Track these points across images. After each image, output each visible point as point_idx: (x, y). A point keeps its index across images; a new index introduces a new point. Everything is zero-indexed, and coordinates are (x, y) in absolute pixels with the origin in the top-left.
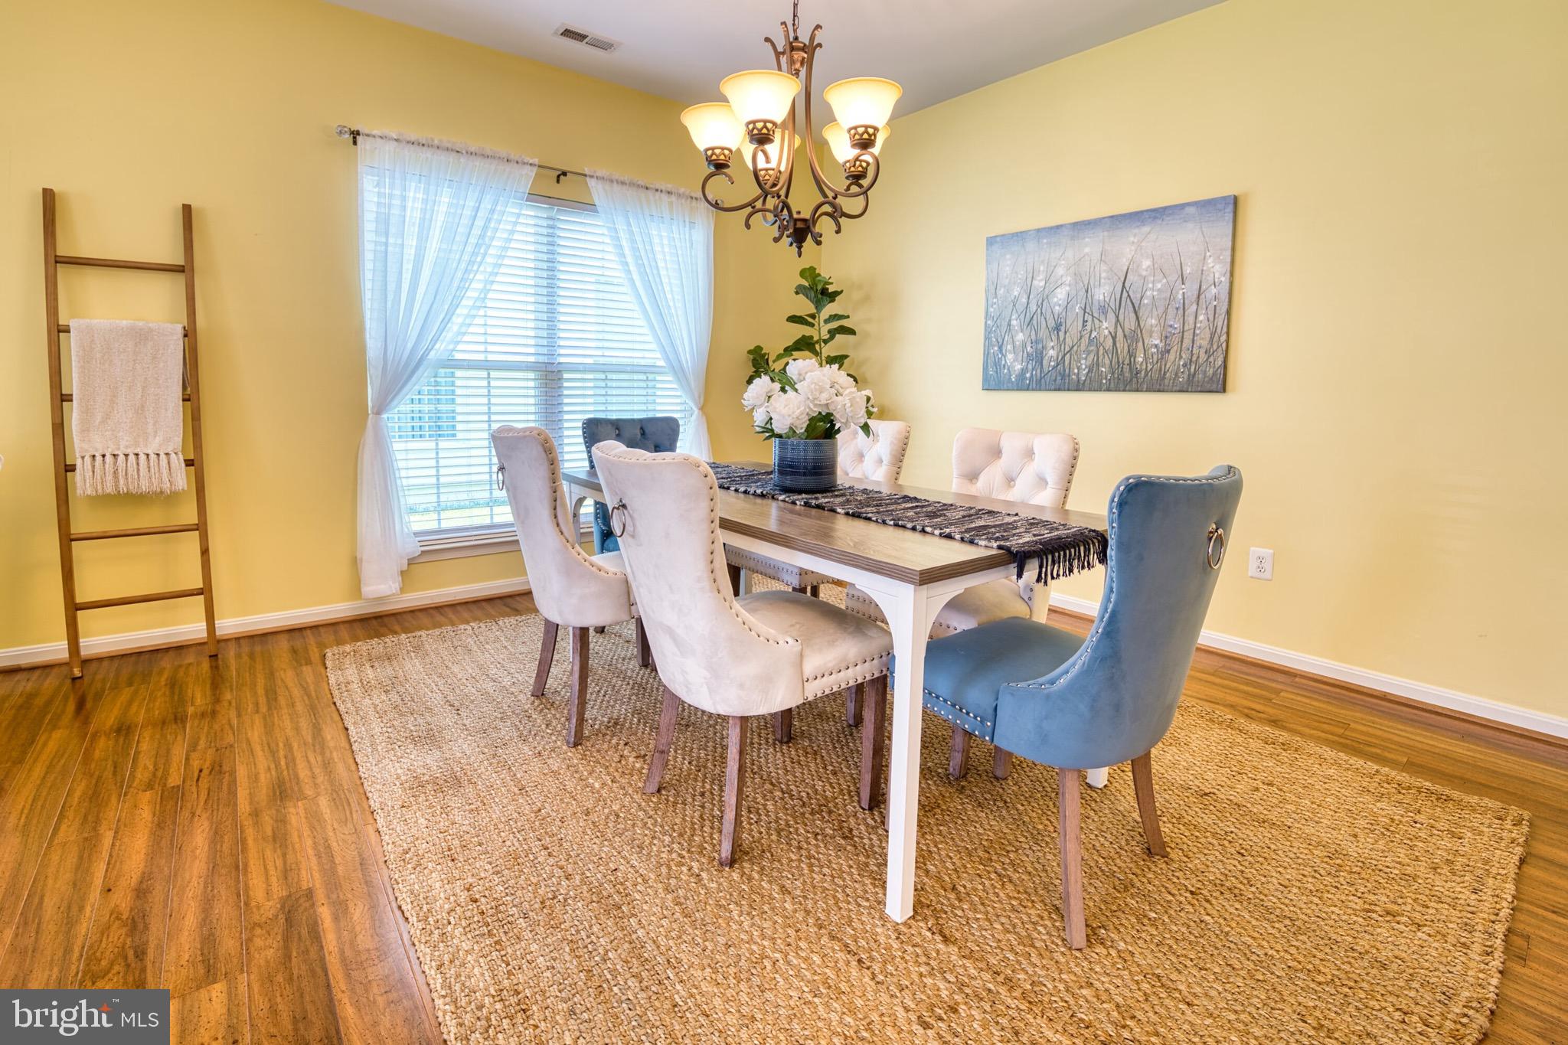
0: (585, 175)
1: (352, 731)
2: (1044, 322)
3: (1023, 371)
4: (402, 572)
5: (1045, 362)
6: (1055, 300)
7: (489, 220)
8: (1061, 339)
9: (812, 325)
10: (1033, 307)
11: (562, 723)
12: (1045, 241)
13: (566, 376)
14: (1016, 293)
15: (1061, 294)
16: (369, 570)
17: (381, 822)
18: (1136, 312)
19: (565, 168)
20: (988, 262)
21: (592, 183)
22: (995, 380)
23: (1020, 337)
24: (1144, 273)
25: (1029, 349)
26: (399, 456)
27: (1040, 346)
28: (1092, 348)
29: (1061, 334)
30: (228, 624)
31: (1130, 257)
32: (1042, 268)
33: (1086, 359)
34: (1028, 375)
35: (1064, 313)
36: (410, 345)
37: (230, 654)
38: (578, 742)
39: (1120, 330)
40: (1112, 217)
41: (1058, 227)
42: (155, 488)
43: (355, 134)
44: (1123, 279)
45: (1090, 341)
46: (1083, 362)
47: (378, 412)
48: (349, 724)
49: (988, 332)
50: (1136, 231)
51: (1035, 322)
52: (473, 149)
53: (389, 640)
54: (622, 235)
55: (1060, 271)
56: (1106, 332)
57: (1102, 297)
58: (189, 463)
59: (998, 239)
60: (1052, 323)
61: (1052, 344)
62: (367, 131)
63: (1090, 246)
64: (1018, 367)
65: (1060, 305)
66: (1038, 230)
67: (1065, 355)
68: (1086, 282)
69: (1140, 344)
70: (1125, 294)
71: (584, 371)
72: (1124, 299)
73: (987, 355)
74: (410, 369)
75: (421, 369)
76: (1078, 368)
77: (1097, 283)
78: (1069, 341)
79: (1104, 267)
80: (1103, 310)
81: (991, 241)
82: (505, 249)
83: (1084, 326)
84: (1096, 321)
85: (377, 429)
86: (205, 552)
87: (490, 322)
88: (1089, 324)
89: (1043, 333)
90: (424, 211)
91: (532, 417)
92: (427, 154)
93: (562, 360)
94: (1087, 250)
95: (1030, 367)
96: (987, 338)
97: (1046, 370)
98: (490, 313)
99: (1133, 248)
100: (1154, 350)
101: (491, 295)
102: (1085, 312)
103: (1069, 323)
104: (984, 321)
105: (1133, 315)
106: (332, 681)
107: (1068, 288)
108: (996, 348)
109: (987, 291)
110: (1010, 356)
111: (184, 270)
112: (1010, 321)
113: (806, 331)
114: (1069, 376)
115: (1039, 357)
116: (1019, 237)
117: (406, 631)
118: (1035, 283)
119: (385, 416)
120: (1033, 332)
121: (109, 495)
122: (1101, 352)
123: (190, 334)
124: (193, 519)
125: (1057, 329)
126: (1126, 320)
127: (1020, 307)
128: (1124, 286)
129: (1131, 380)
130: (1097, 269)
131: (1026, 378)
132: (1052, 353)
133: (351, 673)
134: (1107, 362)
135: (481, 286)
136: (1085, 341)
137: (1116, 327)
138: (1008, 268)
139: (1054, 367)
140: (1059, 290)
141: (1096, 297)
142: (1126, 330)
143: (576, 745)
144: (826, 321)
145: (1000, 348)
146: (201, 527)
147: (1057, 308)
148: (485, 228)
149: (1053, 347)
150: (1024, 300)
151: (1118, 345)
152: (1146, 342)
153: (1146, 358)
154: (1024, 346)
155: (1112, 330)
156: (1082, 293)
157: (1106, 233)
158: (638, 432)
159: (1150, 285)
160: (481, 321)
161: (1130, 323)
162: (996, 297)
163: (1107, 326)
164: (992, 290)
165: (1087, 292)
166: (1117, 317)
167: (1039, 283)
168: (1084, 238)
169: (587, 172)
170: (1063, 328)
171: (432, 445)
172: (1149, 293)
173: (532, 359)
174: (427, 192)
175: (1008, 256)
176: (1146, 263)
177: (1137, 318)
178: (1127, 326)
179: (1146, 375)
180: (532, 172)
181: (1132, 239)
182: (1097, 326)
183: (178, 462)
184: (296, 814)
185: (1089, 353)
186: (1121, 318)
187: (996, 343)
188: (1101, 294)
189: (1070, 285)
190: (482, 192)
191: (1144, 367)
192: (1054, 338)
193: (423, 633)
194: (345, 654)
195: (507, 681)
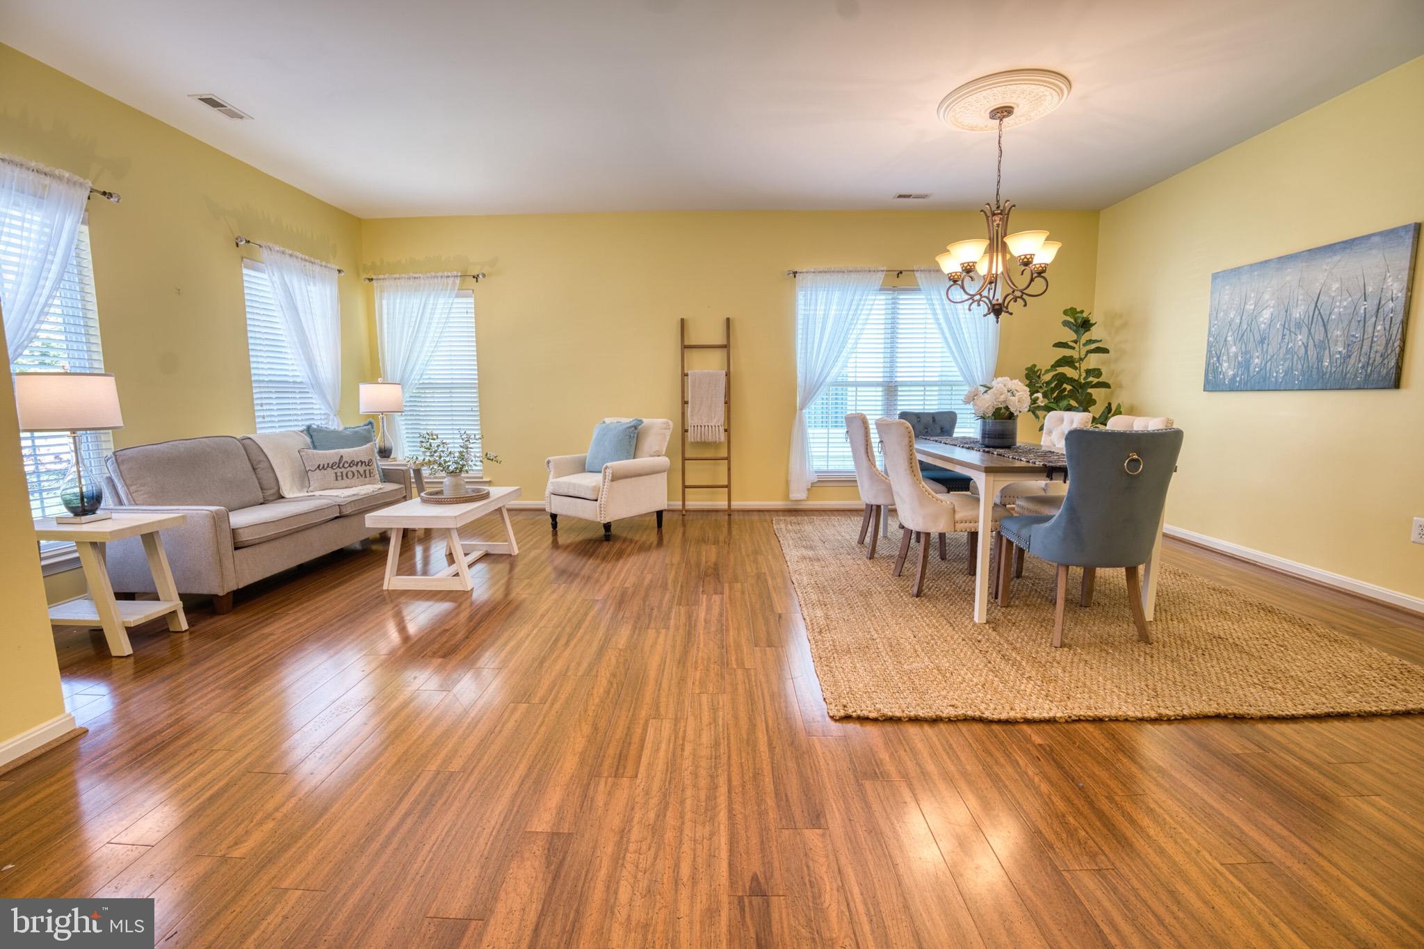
0: (914, 271)
1: (781, 542)
2: (1252, 336)
3: (1234, 376)
4: (808, 490)
5: (1251, 369)
6: (1262, 319)
7: (858, 305)
8: (1265, 350)
9: (1074, 348)
10: (1244, 326)
11: (866, 551)
12: (1256, 273)
13: (899, 389)
14: (1232, 316)
15: (1266, 315)
16: (793, 486)
17: (789, 564)
18: (1324, 326)
19: (900, 269)
20: (1212, 293)
21: (918, 274)
22: (1213, 383)
23: (1234, 349)
24: (1333, 294)
25: (1240, 358)
26: (811, 436)
27: (1248, 356)
28: (1288, 356)
29: (1265, 346)
30: (736, 504)
31: (1323, 281)
32: (1252, 295)
33: (1283, 365)
34: (1238, 379)
35: (1268, 330)
36: (817, 375)
37: (735, 517)
38: (871, 557)
39: (1311, 341)
40: (1310, 250)
41: (1266, 262)
42: (714, 440)
43: (795, 273)
44: (1315, 300)
45: (1288, 351)
46: (1281, 367)
47: (801, 409)
48: (780, 539)
49: (1210, 345)
50: (1329, 260)
51: (1245, 337)
52: (851, 269)
53: (799, 518)
54: (935, 302)
55: (1266, 296)
56: (1300, 343)
57: (1298, 315)
58: (726, 430)
59: (1221, 274)
60: (1258, 338)
61: (1257, 354)
62: (800, 271)
63: (1291, 276)
64: (1231, 373)
65: (1265, 324)
66: (1251, 265)
67: (1267, 362)
68: (1286, 304)
69: (1327, 352)
70: (1317, 312)
71: (910, 386)
72: (1315, 316)
73: (1208, 364)
74: (818, 385)
75: (822, 387)
76: (1277, 372)
77: (1295, 304)
78: (1270, 350)
79: (1301, 291)
80: (1299, 326)
81: (1215, 276)
82: (867, 319)
83: (1283, 339)
84: (1293, 335)
85: (801, 418)
86: (729, 469)
87: (858, 360)
88: (1287, 337)
89: (1251, 345)
90: (825, 310)
91: (880, 412)
92: (828, 276)
93: (898, 379)
94: (1288, 278)
95: (1240, 373)
96: (1209, 351)
97: (1252, 375)
98: (859, 355)
99: (1326, 274)
100: (1338, 356)
101: (859, 346)
102: (1284, 327)
103: (1271, 337)
104: (1207, 338)
105: (1322, 329)
106: (775, 527)
107: (1272, 310)
108: (1215, 359)
109: (1210, 315)
110: (1225, 365)
111: (726, 347)
112: (1226, 337)
113: (1067, 352)
114: (1269, 378)
115: (1246, 365)
116: (1236, 271)
117: (807, 515)
118: (1247, 307)
119: (804, 411)
120: (1243, 345)
121: (698, 442)
122: (1295, 360)
123: (728, 374)
124: (726, 455)
125: (1262, 342)
126: (1317, 332)
127: (1234, 327)
128: (1316, 306)
129: (1318, 380)
130: (1296, 293)
131: (1236, 381)
132: (1257, 361)
133: (783, 526)
134: (1300, 367)
135: (853, 341)
136: (1283, 350)
137: (1308, 339)
138: (1226, 297)
139: (1258, 372)
140: (1265, 312)
141: (1294, 315)
142: (1317, 341)
143: (870, 559)
144: (1084, 345)
145: (1218, 358)
146: (728, 459)
147: (1263, 326)
148: (856, 310)
149: (1258, 357)
150: (1238, 321)
151: (1309, 353)
152: (1332, 349)
153: (1331, 363)
154: (1236, 356)
155: (1305, 341)
156: (1283, 313)
157: (1304, 264)
158: (931, 420)
159: (1338, 304)
160: (853, 360)
161: (1319, 335)
162: (1217, 319)
163: (1301, 338)
164: (1214, 314)
165: (1287, 312)
166: (1310, 330)
167: (1250, 307)
168: (1286, 269)
169: (915, 269)
170: (1266, 342)
171: (826, 431)
172: (1336, 310)
173: (881, 380)
174: (828, 294)
175: (1227, 288)
176: (1336, 286)
177: (1326, 331)
178: (1316, 338)
179: (1330, 376)
180: (881, 276)
181: (1325, 267)
182: (1293, 338)
183: (722, 429)
184: (760, 558)
185: (1285, 360)
186: (1313, 331)
187: (1215, 355)
188: (1297, 313)
189: (1273, 307)
190: (855, 290)
191: (1329, 370)
192: (1259, 349)
193: (815, 518)
194: (781, 520)
195: (848, 537)
